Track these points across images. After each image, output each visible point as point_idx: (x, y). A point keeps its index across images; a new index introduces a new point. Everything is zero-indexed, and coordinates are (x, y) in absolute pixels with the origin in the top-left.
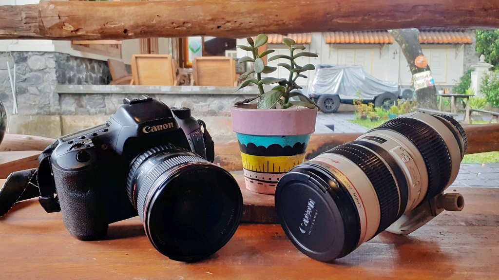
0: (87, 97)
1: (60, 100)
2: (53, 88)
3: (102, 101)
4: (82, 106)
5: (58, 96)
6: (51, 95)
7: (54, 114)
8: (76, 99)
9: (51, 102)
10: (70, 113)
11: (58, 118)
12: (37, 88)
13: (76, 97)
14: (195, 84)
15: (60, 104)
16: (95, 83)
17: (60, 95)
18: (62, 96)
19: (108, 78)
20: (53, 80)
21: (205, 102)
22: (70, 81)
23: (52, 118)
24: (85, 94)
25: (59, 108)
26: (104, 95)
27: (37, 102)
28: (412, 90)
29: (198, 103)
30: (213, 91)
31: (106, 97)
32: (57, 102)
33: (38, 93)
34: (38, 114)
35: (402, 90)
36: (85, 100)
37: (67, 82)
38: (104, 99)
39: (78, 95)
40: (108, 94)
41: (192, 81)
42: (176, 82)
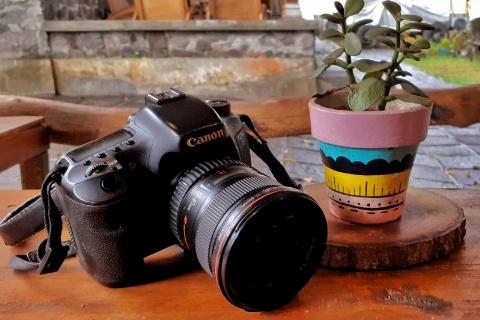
0: (82, 35)
1: (49, 40)
2: (39, 25)
3: (100, 41)
4: (76, 47)
5: (46, 35)
6: (38, 34)
7: (42, 57)
8: (69, 39)
9: (39, 42)
10: (63, 56)
11: (48, 63)
12: (19, 25)
13: (69, 36)
14: (211, 18)
15: (49, 45)
16: (90, 17)
17: (49, 33)
18: (52, 35)
19: (105, 10)
20: (39, 15)
21: (225, 39)
22: (60, 16)
23: (42, 62)
24: (79, 33)
25: (48, 49)
26: (102, 33)
27: (21, 43)
28: (466, 19)
29: (217, 41)
30: (234, 26)
31: (106, 36)
32: (46, 43)
33: (21, 31)
34: (23, 57)
35: (454, 20)
36: (80, 40)
37: (56, 18)
38: (102, 38)
39: (71, 35)
40: (108, 32)
41: (208, 14)
42: (188, 15)
